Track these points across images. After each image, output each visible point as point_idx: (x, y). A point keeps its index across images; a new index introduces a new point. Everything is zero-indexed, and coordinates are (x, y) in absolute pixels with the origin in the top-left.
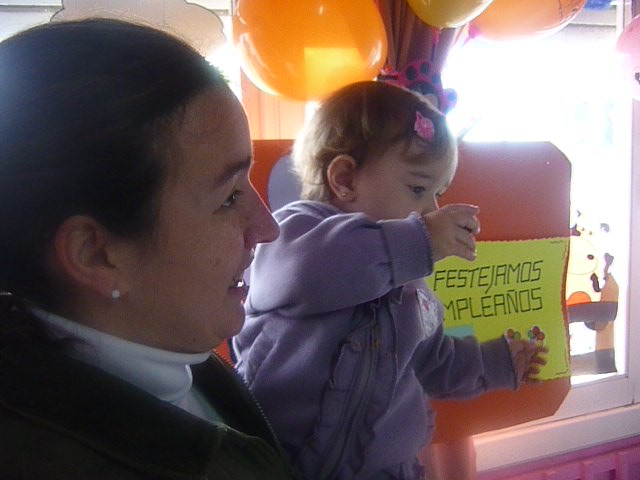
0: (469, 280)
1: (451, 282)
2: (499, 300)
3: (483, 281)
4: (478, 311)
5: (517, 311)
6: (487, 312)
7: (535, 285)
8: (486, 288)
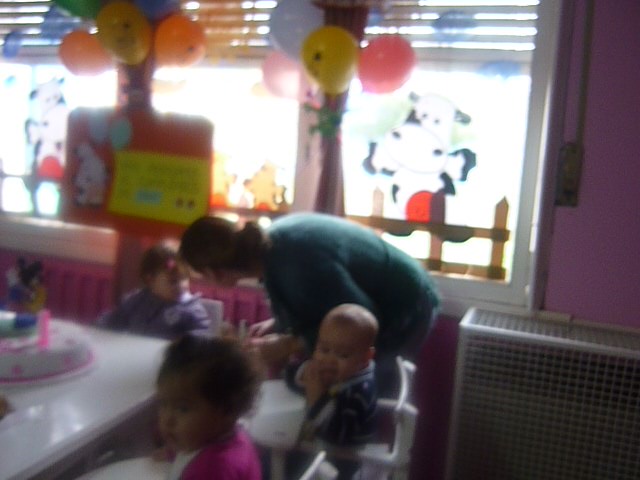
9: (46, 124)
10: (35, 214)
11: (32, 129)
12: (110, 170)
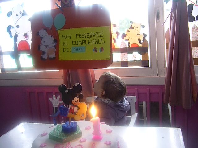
0: (85, 36)
1: (80, 37)
2: (93, 41)
3: (88, 37)
4: (87, 43)
5: (97, 44)
6: (89, 43)
7: (102, 38)
8: (89, 38)
9: (18, 26)
10: (19, 68)
11: (12, 30)
12: (56, 40)
